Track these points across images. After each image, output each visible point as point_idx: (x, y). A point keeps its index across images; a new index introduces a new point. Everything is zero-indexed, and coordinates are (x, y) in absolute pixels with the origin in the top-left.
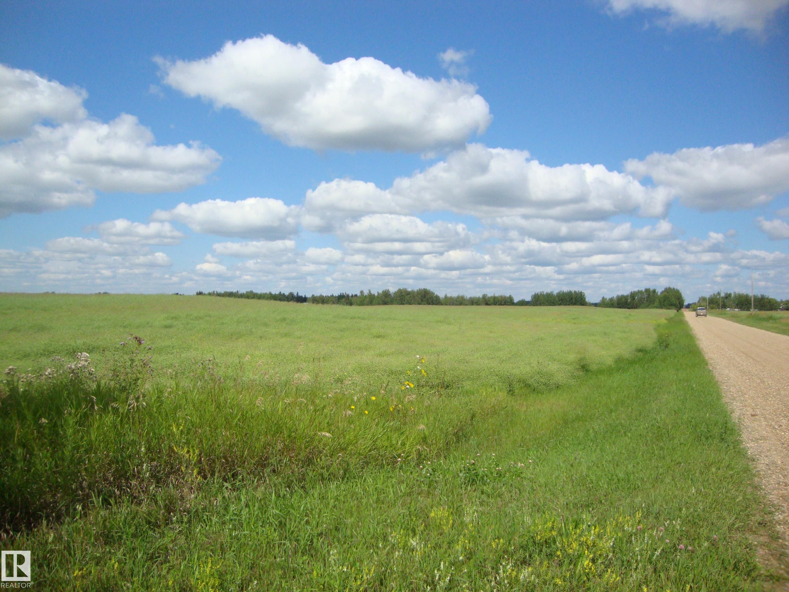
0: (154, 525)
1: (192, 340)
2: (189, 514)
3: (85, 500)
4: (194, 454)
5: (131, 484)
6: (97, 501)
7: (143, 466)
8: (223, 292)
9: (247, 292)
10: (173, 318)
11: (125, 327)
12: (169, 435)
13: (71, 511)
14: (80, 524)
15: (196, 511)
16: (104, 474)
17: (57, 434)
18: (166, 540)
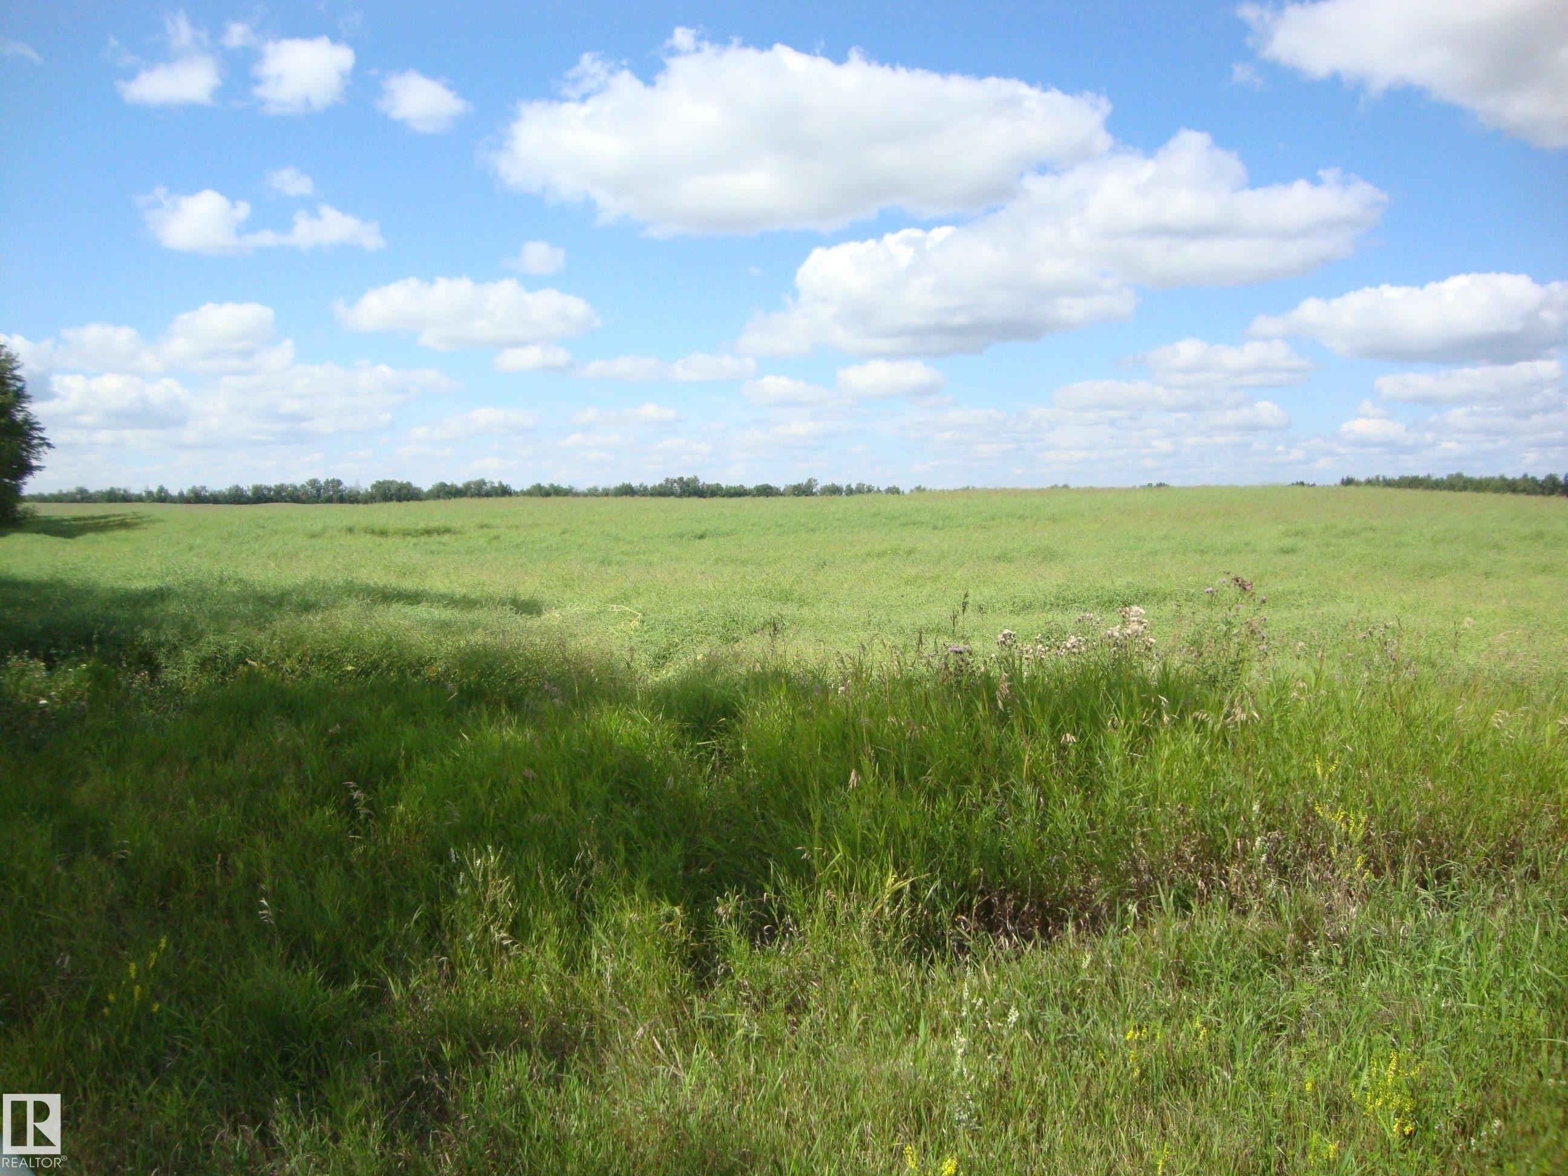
0: (1272, 960)
1: (1339, 581)
2: (1344, 947)
3: (1143, 894)
4: (1357, 823)
5: (1227, 873)
6: (1167, 900)
7: (1253, 841)
8: (1396, 478)
9: (1450, 477)
10: (1297, 534)
11: (1202, 552)
12: (1304, 778)
13: (1118, 913)
14: (1134, 940)
15: (1360, 942)
16: (1177, 847)
17: (1092, 764)
18: (1299, 995)
